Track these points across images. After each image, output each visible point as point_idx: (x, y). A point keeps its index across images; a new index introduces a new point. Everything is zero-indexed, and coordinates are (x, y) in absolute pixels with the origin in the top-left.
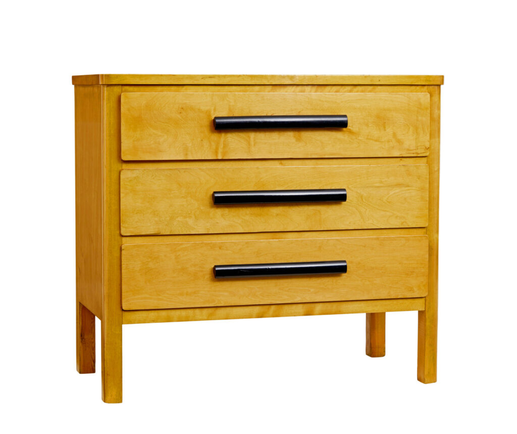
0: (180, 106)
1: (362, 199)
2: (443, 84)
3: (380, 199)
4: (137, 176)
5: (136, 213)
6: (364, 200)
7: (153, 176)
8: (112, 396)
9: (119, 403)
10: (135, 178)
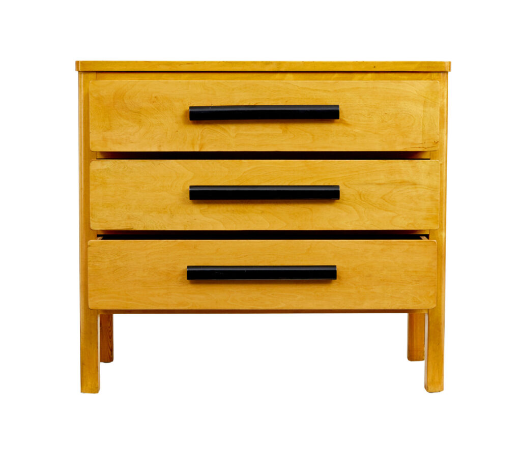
0: (154, 95)
1: (360, 197)
2: (450, 70)
3: (382, 198)
4: (108, 169)
5: (107, 207)
6: (362, 198)
7: (125, 167)
8: (87, 386)
9: (94, 393)
10: (105, 169)
